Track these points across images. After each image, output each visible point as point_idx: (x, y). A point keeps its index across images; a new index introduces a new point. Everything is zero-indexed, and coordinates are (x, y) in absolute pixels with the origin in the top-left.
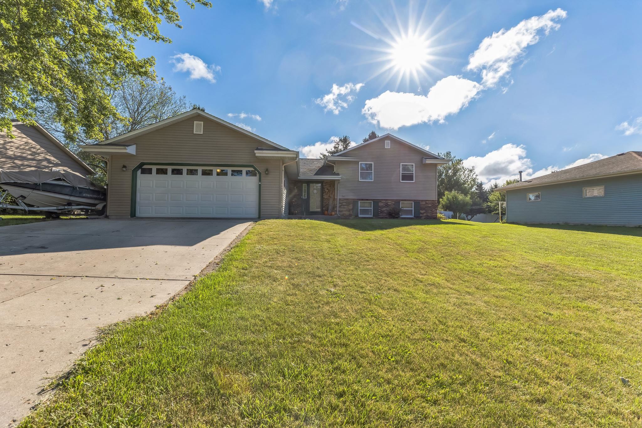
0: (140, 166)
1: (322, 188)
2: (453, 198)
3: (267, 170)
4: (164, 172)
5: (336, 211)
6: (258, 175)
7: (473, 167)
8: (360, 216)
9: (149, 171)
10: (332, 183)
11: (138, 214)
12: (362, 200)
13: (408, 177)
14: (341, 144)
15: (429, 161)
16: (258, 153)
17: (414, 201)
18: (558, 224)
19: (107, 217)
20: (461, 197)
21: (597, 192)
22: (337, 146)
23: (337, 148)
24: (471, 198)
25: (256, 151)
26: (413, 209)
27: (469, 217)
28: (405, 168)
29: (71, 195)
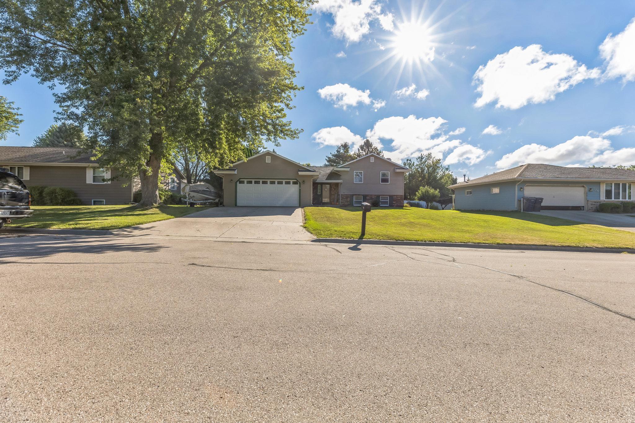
0: (239, 180)
1: (331, 187)
2: (425, 192)
3: (304, 181)
4: (251, 182)
5: (339, 202)
6: (299, 184)
7: (449, 166)
8: (354, 205)
9: (243, 182)
10: (337, 184)
11: (238, 204)
12: (356, 195)
13: (385, 180)
14: (342, 148)
15: (398, 171)
16: (300, 173)
17: (389, 196)
18: (480, 210)
19: (224, 206)
20: (432, 191)
21: (496, 190)
22: (339, 150)
23: (339, 151)
24: (439, 192)
25: (299, 172)
26: (388, 201)
27: (444, 206)
28: (384, 175)
29: (209, 195)
